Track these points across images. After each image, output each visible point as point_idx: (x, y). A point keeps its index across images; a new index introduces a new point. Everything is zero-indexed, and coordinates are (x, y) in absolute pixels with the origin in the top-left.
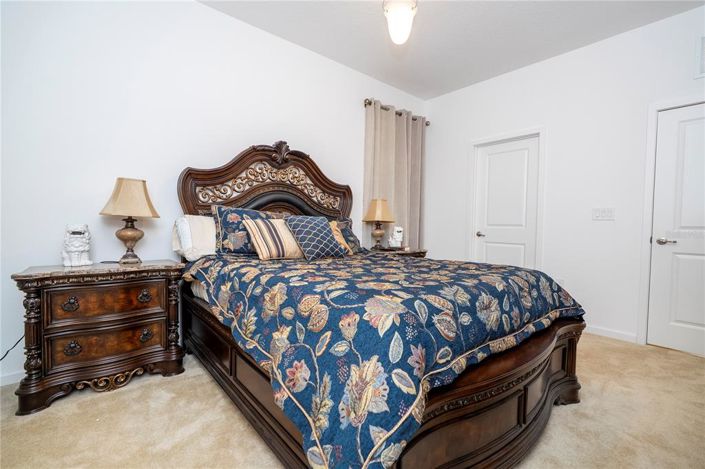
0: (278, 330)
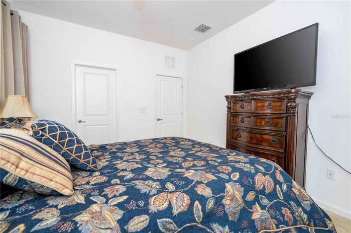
0: (252, 213)
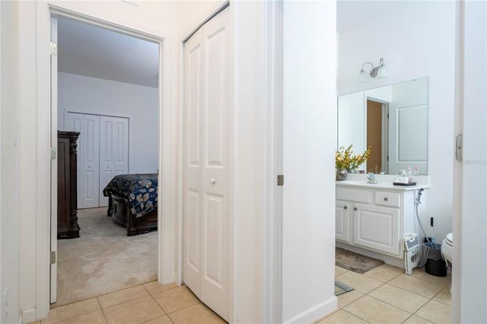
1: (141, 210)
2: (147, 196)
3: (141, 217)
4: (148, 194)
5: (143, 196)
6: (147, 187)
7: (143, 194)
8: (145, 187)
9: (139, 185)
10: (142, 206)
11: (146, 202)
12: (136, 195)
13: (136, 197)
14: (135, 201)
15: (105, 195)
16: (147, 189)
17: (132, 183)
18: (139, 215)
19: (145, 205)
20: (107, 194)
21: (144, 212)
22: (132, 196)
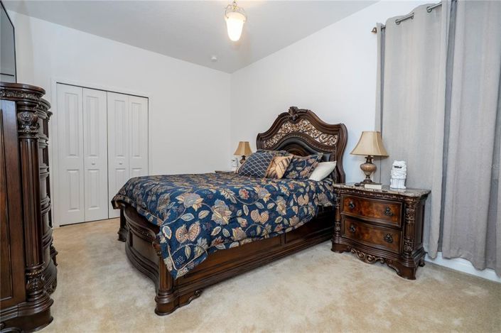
1: (187, 261)
2: (196, 229)
3: (185, 276)
4: (198, 223)
5: (187, 228)
6: (196, 208)
7: (189, 224)
8: (191, 210)
9: (178, 205)
10: (188, 251)
11: (195, 242)
12: (174, 228)
13: (174, 233)
14: (173, 242)
15: (114, 207)
16: (196, 213)
17: (161, 197)
18: (182, 272)
19: (192, 248)
20: (117, 205)
21: (192, 265)
22: (166, 232)
